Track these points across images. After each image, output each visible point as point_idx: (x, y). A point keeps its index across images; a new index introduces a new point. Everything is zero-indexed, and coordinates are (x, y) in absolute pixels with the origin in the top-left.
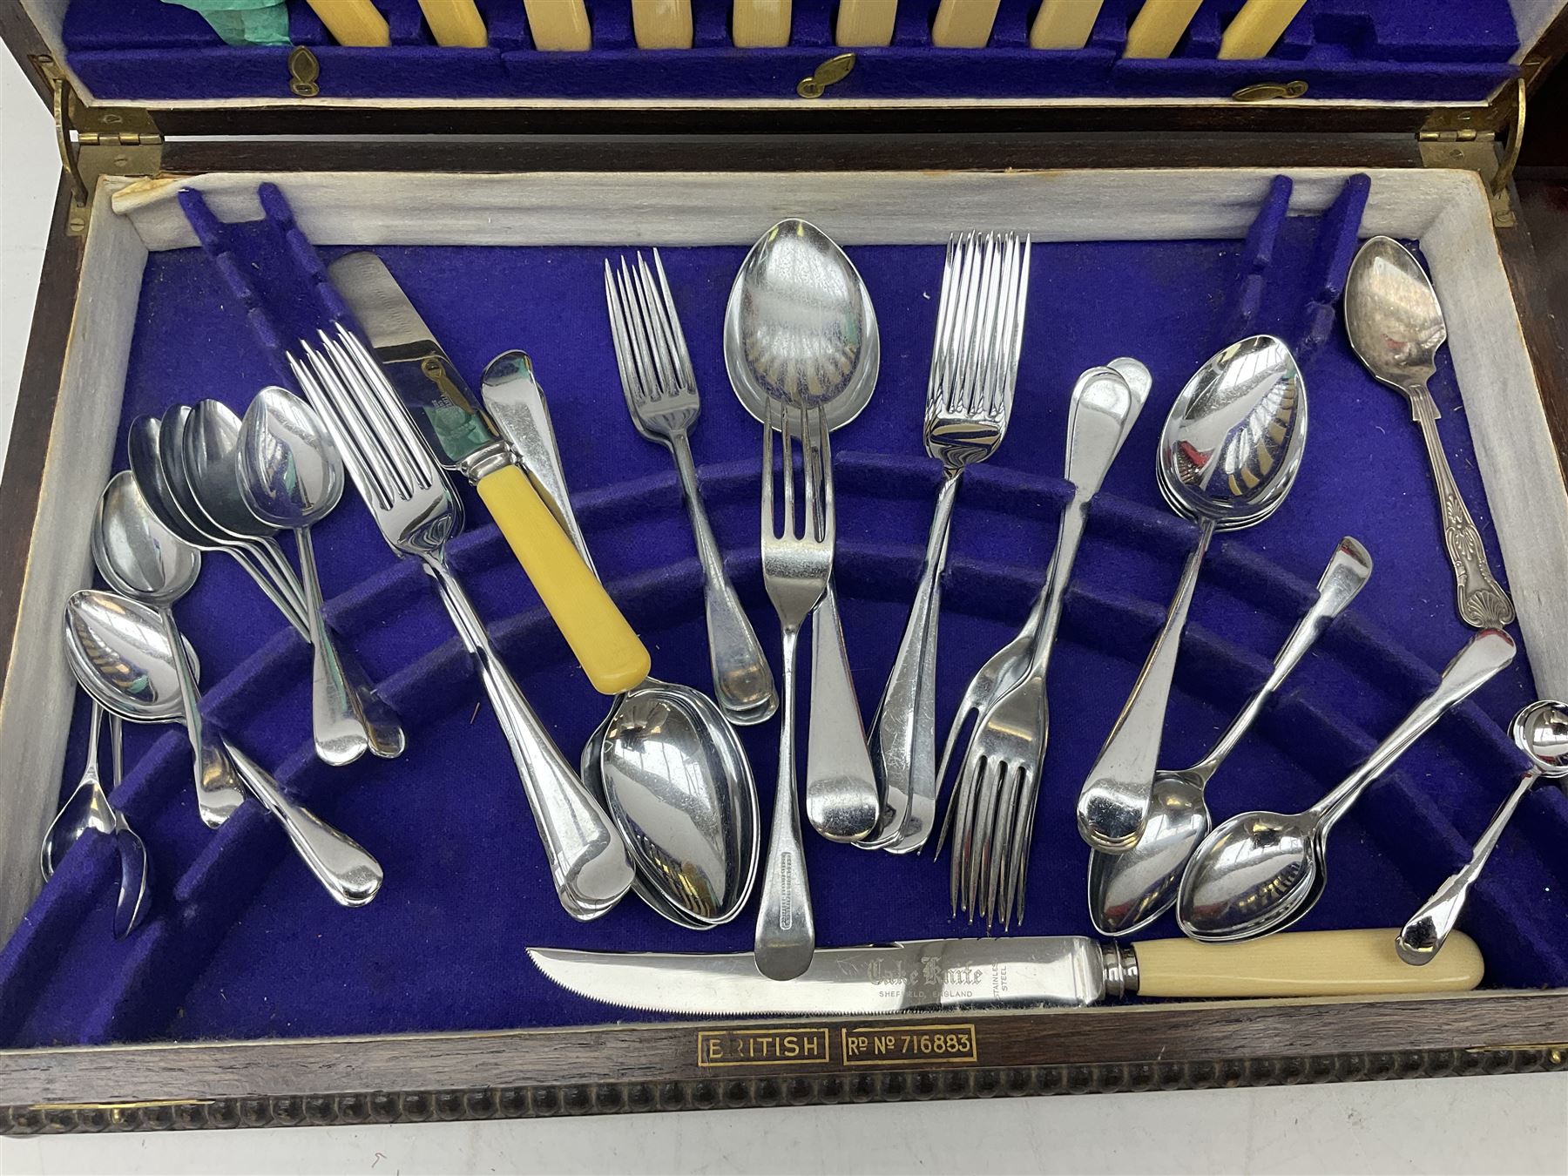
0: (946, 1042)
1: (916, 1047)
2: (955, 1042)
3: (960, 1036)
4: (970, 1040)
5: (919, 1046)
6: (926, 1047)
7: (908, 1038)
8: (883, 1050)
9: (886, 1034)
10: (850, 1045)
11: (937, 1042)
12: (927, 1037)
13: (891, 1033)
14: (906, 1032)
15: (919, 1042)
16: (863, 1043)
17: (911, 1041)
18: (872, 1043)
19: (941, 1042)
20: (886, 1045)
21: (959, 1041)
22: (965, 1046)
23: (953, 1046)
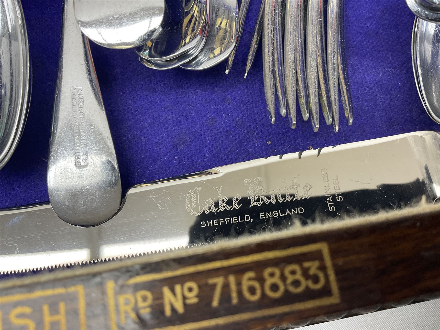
0: (283, 278)
1: (234, 295)
2: (298, 276)
3: (306, 265)
4: (323, 268)
5: (240, 293)
6: (252, 290)
7: (219, 281)
8: (180, 308)
9: (181, 279)
10: (123, 308)
11: (269, 281)
12: (251, 274)
13: (191, 277)
14: (216, 272)
15: (239, 284)
16: (145, 299)
17: (226, 286)
18: (159, 297)
19: (276, 280)
20: (184, 298)
21: (305, 273)
22: (316, 279)
23: (296, 283)
